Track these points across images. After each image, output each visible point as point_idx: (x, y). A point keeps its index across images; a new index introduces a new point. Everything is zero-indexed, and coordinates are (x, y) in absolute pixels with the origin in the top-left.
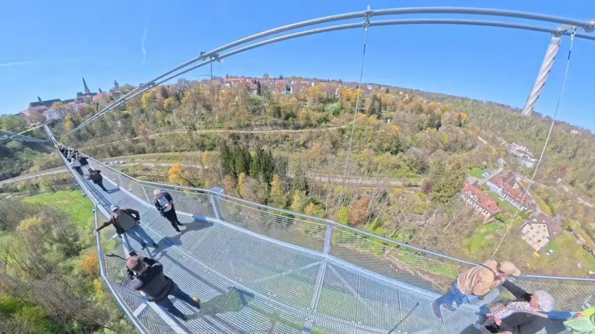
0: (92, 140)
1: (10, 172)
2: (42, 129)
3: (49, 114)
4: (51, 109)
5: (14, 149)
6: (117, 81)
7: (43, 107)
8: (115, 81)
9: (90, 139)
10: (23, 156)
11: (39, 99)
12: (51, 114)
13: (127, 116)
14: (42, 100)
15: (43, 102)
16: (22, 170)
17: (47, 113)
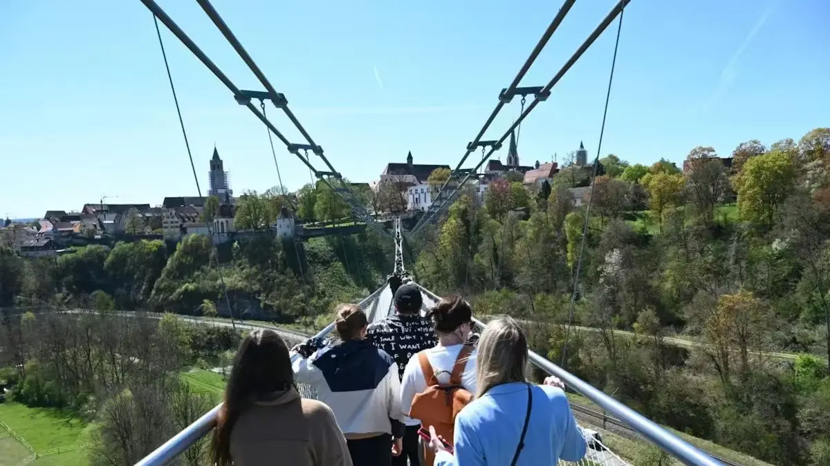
0: (495, 292)
1: (279, 307)
2: (389, 225)
3: (416, 196)
4: (425, 186)
5: (315, 255)
6: (586, 148)
7: (410, 178)
8: (582, 146)
9: (491, 287)
10: (322, 279)
11: (410, 157)
12: (420, 197)
13: (642, 240)
14: (415, 162)
15: (415, 166)
16: (303, 312)
17: (414, 192)
